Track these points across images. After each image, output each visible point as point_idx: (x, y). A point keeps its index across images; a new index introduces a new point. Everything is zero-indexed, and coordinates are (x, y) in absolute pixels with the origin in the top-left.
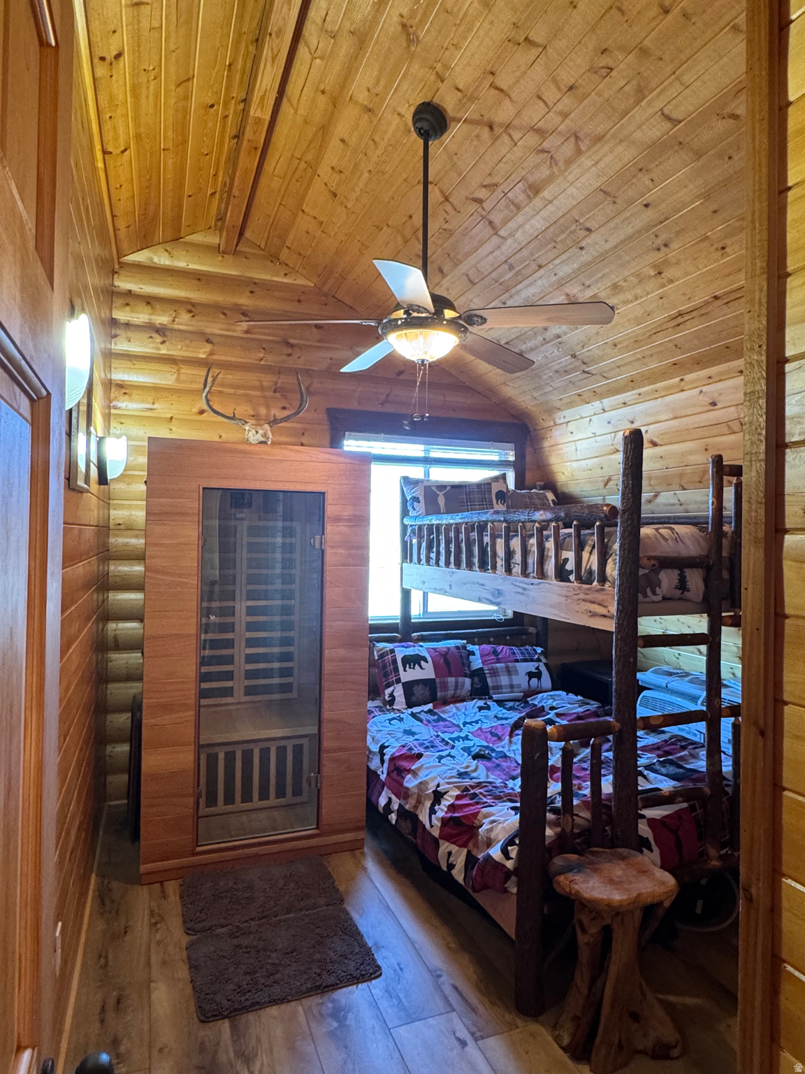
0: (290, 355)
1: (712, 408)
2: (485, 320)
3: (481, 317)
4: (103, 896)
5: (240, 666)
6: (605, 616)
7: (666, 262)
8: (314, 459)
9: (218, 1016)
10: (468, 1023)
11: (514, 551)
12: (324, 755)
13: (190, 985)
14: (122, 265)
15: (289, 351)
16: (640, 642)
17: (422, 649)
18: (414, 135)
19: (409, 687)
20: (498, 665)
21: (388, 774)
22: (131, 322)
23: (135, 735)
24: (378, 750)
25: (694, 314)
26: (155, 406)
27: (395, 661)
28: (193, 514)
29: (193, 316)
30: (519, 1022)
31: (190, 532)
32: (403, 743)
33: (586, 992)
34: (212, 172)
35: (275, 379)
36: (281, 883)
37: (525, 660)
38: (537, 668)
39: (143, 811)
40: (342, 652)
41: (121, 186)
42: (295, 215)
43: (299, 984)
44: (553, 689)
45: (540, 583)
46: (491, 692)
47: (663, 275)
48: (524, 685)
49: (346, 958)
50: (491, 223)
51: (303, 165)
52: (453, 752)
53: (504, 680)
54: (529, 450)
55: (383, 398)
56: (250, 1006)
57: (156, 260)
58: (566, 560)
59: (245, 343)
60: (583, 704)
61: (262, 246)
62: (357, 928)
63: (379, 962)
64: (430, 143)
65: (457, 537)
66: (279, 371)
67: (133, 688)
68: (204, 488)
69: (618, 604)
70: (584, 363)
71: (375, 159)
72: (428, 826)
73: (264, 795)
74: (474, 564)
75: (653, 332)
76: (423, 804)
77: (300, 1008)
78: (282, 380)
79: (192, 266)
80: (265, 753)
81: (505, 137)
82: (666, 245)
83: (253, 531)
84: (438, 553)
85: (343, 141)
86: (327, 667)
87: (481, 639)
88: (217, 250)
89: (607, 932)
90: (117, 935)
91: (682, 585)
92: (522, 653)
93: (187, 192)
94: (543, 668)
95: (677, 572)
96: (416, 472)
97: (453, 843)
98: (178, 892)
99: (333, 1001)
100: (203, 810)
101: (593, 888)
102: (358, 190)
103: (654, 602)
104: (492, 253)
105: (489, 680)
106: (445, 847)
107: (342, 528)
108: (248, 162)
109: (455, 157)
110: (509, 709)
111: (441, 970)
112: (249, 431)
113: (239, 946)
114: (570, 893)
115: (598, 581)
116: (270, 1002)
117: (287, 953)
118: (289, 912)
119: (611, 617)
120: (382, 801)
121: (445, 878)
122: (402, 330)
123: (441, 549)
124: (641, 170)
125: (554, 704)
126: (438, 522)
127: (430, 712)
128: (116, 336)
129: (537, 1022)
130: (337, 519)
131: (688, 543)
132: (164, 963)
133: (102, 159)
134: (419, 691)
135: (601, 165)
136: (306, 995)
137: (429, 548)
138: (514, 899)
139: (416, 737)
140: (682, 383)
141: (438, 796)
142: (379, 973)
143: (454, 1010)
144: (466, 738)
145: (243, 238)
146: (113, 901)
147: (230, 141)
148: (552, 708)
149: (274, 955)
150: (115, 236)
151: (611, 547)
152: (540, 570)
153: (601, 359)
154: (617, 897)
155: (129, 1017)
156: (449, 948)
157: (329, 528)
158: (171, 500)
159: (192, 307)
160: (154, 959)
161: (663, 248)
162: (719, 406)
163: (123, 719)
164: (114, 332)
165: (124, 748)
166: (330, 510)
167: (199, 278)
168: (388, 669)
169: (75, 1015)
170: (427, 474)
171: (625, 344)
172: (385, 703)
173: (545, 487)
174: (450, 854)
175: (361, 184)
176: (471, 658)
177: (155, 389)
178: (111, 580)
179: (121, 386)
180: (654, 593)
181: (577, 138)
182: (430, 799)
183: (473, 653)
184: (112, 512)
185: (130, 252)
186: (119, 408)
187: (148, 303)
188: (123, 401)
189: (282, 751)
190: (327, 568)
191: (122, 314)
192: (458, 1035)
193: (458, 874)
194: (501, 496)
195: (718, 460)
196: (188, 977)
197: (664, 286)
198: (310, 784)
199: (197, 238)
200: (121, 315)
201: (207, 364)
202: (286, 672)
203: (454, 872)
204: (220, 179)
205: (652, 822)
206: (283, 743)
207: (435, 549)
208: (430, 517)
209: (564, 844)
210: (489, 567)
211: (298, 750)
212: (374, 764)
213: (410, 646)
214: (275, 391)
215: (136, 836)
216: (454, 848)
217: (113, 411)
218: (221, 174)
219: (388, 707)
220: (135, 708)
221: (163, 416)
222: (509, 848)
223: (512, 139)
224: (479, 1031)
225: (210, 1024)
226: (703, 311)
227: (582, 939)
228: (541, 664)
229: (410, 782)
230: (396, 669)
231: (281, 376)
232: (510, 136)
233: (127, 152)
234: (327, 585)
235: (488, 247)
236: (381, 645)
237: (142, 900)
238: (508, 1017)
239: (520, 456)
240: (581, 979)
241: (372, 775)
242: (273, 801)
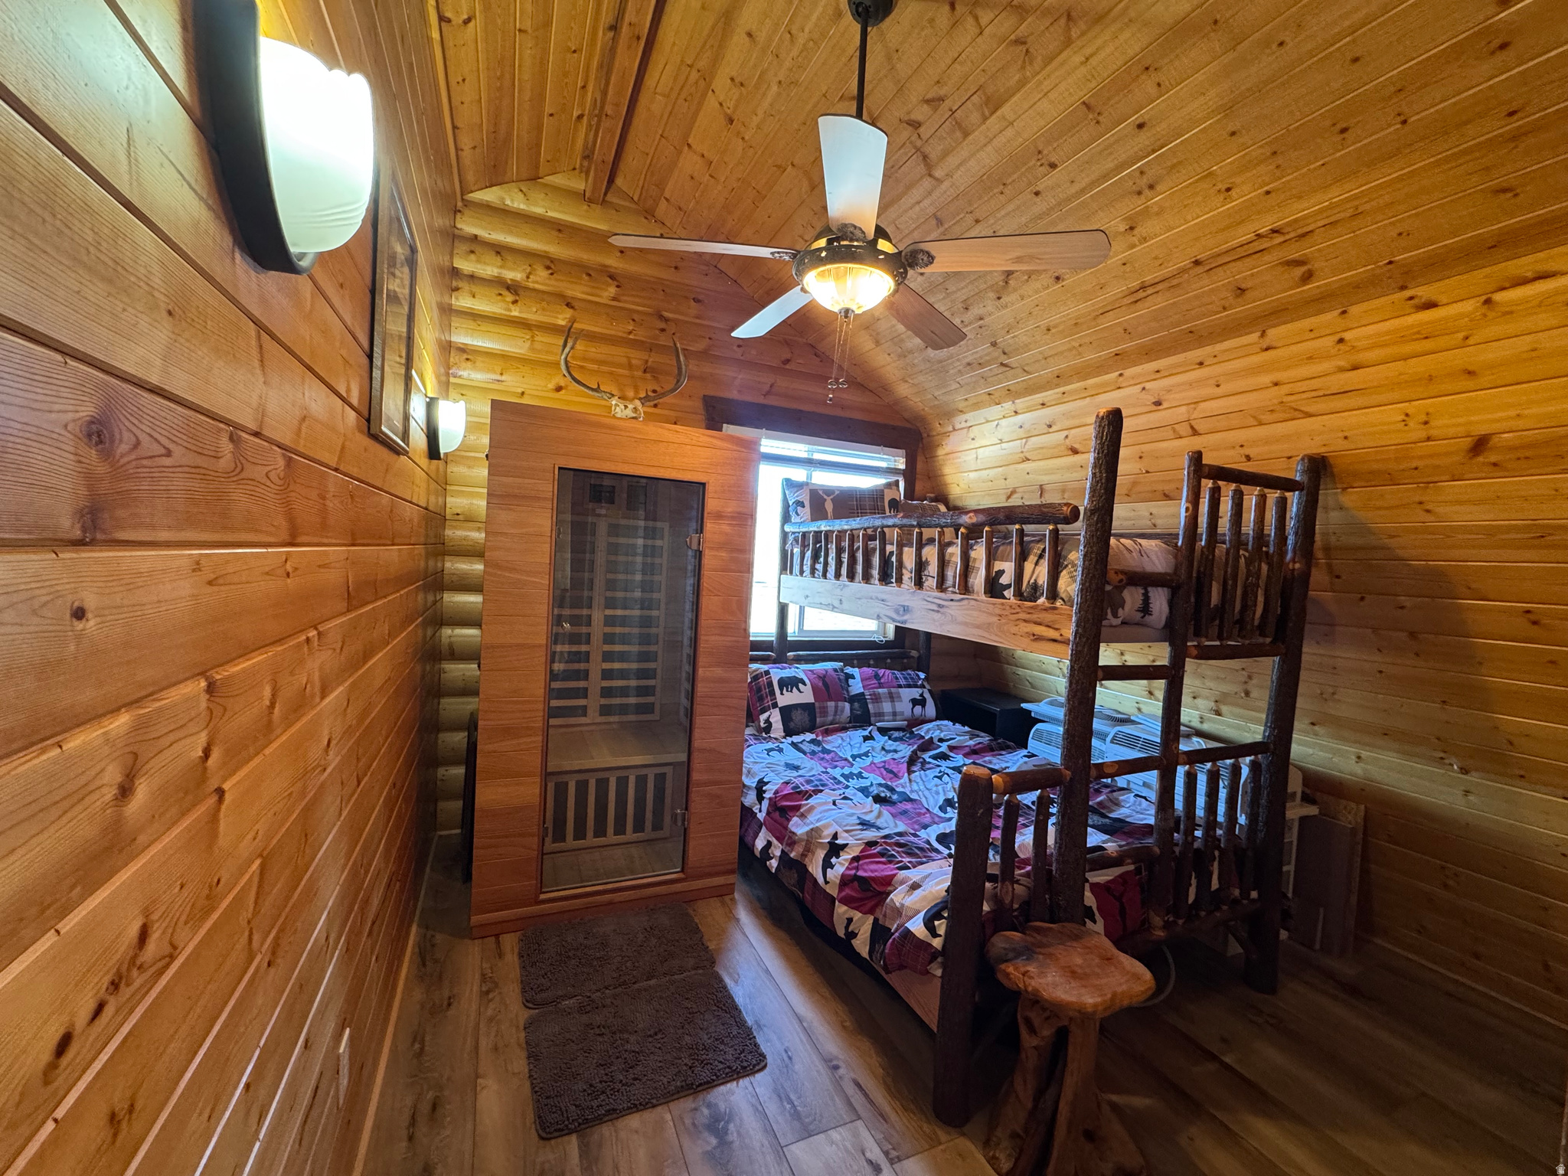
0: (663, 330)
1: (1155, 408)
2: (933, 258)
3: (929, 254)
4: (424, 955)
5: (595, 683)
6: (1055, 641)
7: (1146, 212)
8: (694, 442)
9: (563, 1131)
10: (880, 1136)
11: (927, 563)
12: (694, 789)
13: (528, 1084)
14: (467, 204)
15: (663, 325)
16: (1100, 674)
17: (800, 671)
18: (848, 17)
19: (786, 712)
20: (880, 690)
21: (768, 813)
22: (476, 274)
23: (470, 757)
24: (754, 785)
25: (1160, 287)
26: (503, 378)
27: (770, 684)
28: (545, 499)
29: (552, 274)
30: (942, 1136)
31: (543, 521)
32: (787, 779)
33: (1030, 1105)
34: (580, 84)
35: (646, 357)
36: (641, 937)
37: (909, 686)
38: (922, 695)
39: (476, 852)
40: (718, 672)
41: (464, 80)
42: (680, 152)
43: (665, 1080)
44: (938, 718)
45: (963, 599)
46: (872, 719)
47: (1136, 232)
48: (908, 713)
49: (722, 1042)
50: (925, 157)
51: (694, 75)
52: (849, 792)
53: (887, 707)
54: (920, 459)
55: (767, 388)
56: (604, 1115)
57: (508, 202)
58: (1001, 573)
59: (612, 311)
60: (973, 736)
61: (636, 198)
62: (733, 1001)
63: (764, 1048)
64: (869, 29)
65: (851, 545)
66: (651, 348)
67: (470, 704)
68: (560, 468)
69: (1077, 626)
70: (1005, 353)
71: (788, 64)
72: (821, 880)
73: (620, 830)
74: (872, 576)
75: (1101, 311)
76: (813, 853)
77: (668, 1117)
78: (654, 359)
79: (551, 214)
80: (622, 782)
81: (970, 20)
82: (1151, 187)
83: (614, 530)
84: (826, 564)
85: (749, 35)
86: (701, 688)
87: (861, 662)
88: (582, 196)
89: (1062, 1036)
90: (437, 1009)
91: (1145, 609)
92: (905, 678)
93: (548, 110)
94: (927, 695)
95: (1141, 591)
96: (799, 474)
97: (856, 909)
98: (516, 951)
99: (709, 1106)
100: (549, 846)
101: (1055, 985)
102: (760, 112)
103: (1111, 626)
104: (918, 203)
105: (870, 706)
106: (841, 910)
107: (725, 527)
108: (627, 61)
109: (895, 56)
110: (895, 740)
111: (837, 1058)
112: (616, 405)
113: (590, 1026)
114: (1026, 991)
115: (1047, 598)
116: (629, 1108)
117: (650, 1036)
118: (648, 979)
119: (1066, 642)
120: (760, 844)
121: (843, 948)
122: (825, 265)
123: (830, 559)
124: (1147, 69)
125: (942, 736)
126: (828, 528)
127: (812, 741)
128: (457, 289)
129: (964, 1134)
130: (719, 516)
131: (1154, 558)
132: (496, 1049)
133: (437, 27)
134: (798, 717)
135: (1093, 61)
136: (675, 1097)
137: (815, 558)
138: (938, 983)
139: (801, 772)
140: (1121, 379)
141: (835, 849)
142: (763, 1064)
143: (859, 1118)
144: (860, 776)
145: (614, 186)
146: (436, 961)
147: (604, 34)
148: (941, 740)
149: (633, 1038)
150: (458, 159)
151: (1065, 558)
152: (963, 584)
153: (1026, 347)
154: (1090, 999)
155: (448, 1132)
156: (844, 1027)
157: (709, 525)
158: (518, 480)
159: (551, 264)
160: (485, 1044)
161: (1147, 192)
162: (1165, 405)
163: (459, 738)
164: (454, 284)
165: (460, 771)
166: (711, 504)
167: (559, 228)
168: (763, 692)
169: (376, 1127)
170: (810, 477)
171: (1061, 328)
172: (760, 730)
173: (936, 500)
174: (850, 920)
175: (766, 104)
176: (851, 681)
177: (504, 357)
178: (446, 577)
179: (463, 350)
180: (1115, 616)
181: (1069, 17)
182: (823, 849)
183: (853, 677)
184: (449, 499)
185: (476, 187)
186: (460, 377)
187: (498, 253)
188: (464, 369)
189: (642, 781)
190: (706, 573)
191: (466, 263)
192: (868, 1155)
193: (861, 945)
194: (894, 504)
195: (1197, 458)
196: (527, 1070)
197: (1133, 246)
198: (675, 822)
199: (557, 180)
200: (465, 265)
201: (568, 333)
202: (643, 691)
203: (856, 943)
204: (590, 94)
205: (1095, 887)
206: (643, 772)
207: (822, 560)
208: (819, 523)
209: (1002, 919)
210: (894, 580)
211: (661, 778)
212: (750, 799)
213: (785, 668)
214: (645, 371)
215: (468, 877)
216: (857, 915)
217: (452, 380)
218: (590, 87)
219: (764, 735)
220: (471, 725)
221: (513, 390)
222: (936, 923)
223: (979, 24)
224: (894, 1149)
225: (553, 1142)
226: (1175, 282)
227: (1028, 1041)
228: (925, 690)
229: (798, 827)
230: (772, 693)
231: (653, 354)
232: (976, 18)
233: (471, 25)
234: (704, 592)
235: (916, 193)
236: (754, 666)
237: (472, 957)
238: (926, 1127)
239: (911, 461)
240: (1023, 1088)
241: (747, 813)
242: (630, 835)
